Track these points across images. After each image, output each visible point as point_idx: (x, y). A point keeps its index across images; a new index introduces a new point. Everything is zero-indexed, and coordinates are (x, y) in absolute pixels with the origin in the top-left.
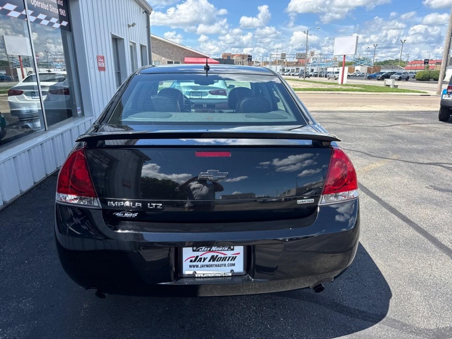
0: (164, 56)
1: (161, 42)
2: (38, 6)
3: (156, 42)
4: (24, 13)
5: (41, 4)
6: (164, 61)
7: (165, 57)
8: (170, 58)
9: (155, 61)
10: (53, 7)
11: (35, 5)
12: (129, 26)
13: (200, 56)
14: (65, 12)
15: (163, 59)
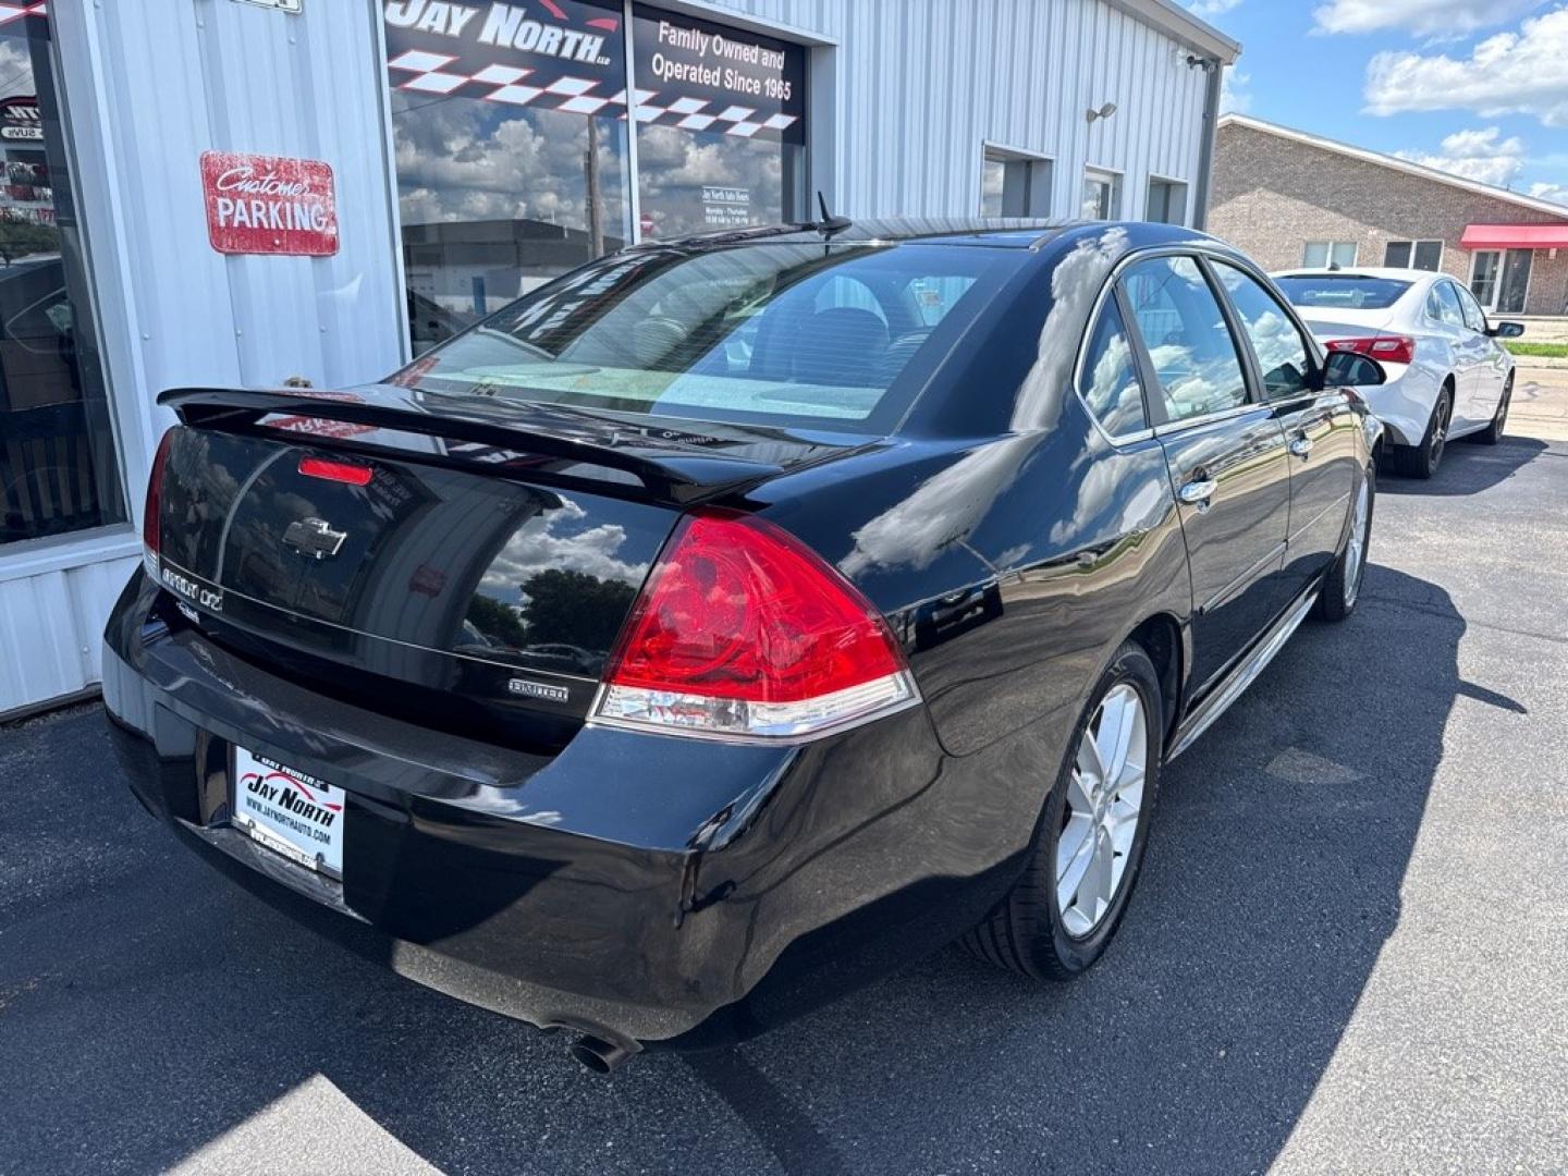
0: (1374, 224)
1: (1376, 171)
2: (679, 77)
3: (1355, 171)
4: (619, 98)
5: (688, 72)
6: (1375, 239)
7: (1380, 228)
8: (1402, 231)
9: (1335, 244)
10: (739, 74)
11: (668, 75)
12: (1091, 116)
13: (1540, 218)
14: (791, 88)
15: (1373, 232)
